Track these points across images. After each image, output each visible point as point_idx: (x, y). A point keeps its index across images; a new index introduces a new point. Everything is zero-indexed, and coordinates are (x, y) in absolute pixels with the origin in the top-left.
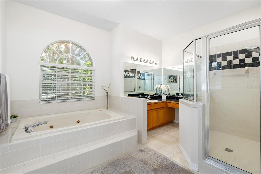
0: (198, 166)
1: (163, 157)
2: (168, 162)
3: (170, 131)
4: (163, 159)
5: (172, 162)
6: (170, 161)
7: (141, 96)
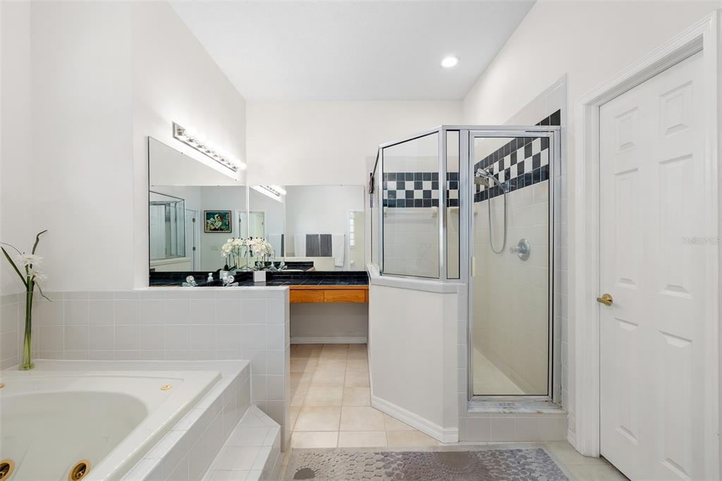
0: (457, 430)
1: (376, 454)
2: (399, 459)
3: (306, 371)
4: (382, 460)
5: (404, 454)
6: (397, 454)
7: (190, 279)
